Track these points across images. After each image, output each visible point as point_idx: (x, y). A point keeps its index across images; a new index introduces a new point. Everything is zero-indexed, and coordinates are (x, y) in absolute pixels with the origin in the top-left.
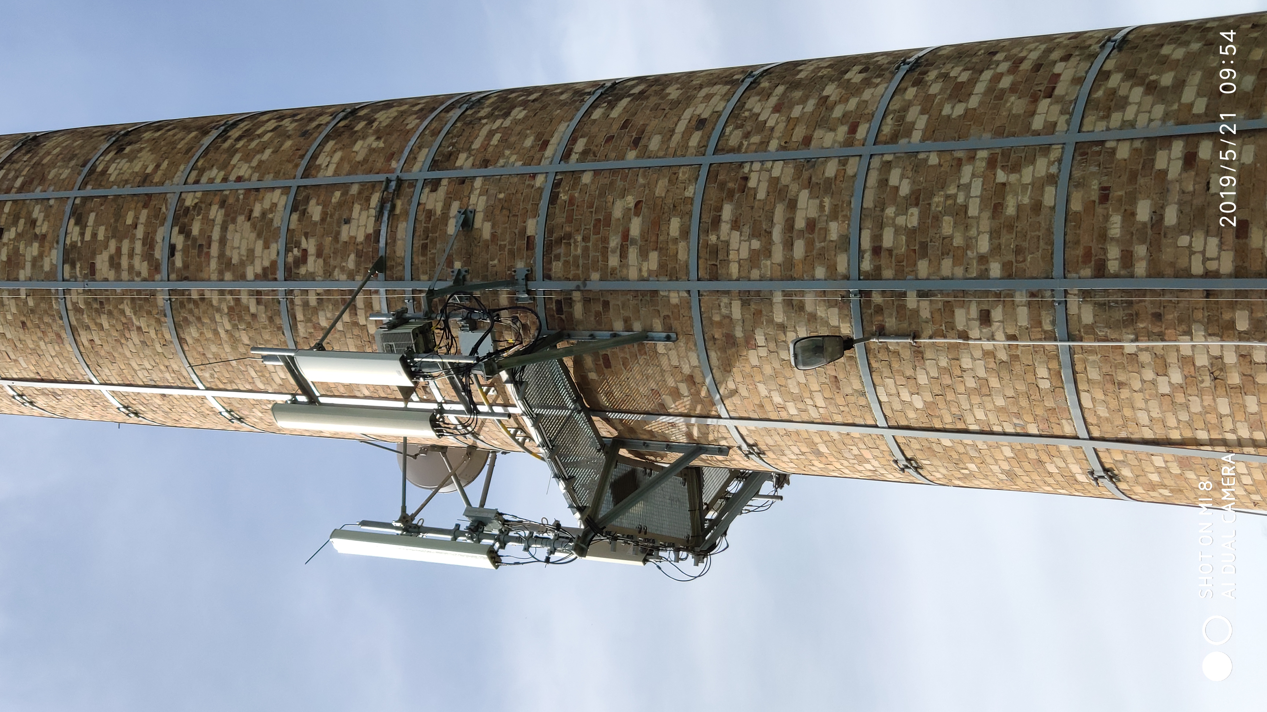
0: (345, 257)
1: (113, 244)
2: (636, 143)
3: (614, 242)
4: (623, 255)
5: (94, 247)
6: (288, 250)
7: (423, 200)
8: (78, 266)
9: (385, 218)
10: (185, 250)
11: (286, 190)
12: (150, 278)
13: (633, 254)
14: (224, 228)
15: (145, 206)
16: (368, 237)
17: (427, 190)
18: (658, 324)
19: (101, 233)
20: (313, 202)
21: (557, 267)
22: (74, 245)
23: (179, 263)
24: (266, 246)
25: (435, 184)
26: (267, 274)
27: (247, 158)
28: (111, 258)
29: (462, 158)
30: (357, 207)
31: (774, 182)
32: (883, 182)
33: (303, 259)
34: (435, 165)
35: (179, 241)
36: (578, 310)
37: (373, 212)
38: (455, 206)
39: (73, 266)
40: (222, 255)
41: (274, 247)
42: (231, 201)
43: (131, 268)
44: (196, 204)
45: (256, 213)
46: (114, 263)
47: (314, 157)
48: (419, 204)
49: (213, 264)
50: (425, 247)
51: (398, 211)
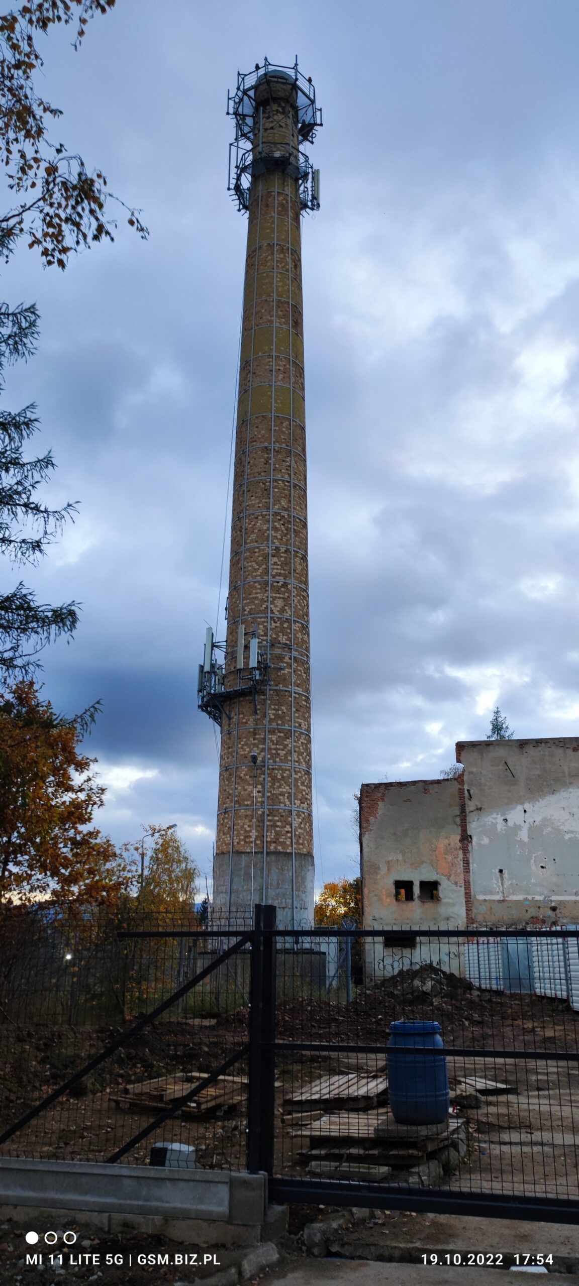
0: (275, 634)
1: (279, 563)
2: (297, 710)
3: (277, 707)
4: (274, 709)
5: (279, 557)
7: (287, 656)
9: (283, 645)
10: (278, 586)
11: (291, 616)
12: (271, 575)
13: (274, 712)
14: (283, 598)
15: (288, 572)
17: (289, 656)
18: (259, 717)
19: (283, 559)
20: (288, 623)
21: (272, 692)
22: (280, 550)
24: (278, 611)
25: (290, 659)
27: (299, 601)
29: (296, 665)
30: (286, 637)
31: (287, 745)
32: (286, 770)
33: (275, 622)
34: (295, 657)
35: (280, 584)
36: (263, 697)
37: (285, 642)
38: (285, 665)
40: (276, 597)
41: (277, 613)
42: (289, 599)
43: (274, 569)
44: (289, 588)
45: (286, 608)
46: (275, 564)
47: (298, 622)
48: (286, 654)
49: (274, 595)
51: (285, 649)
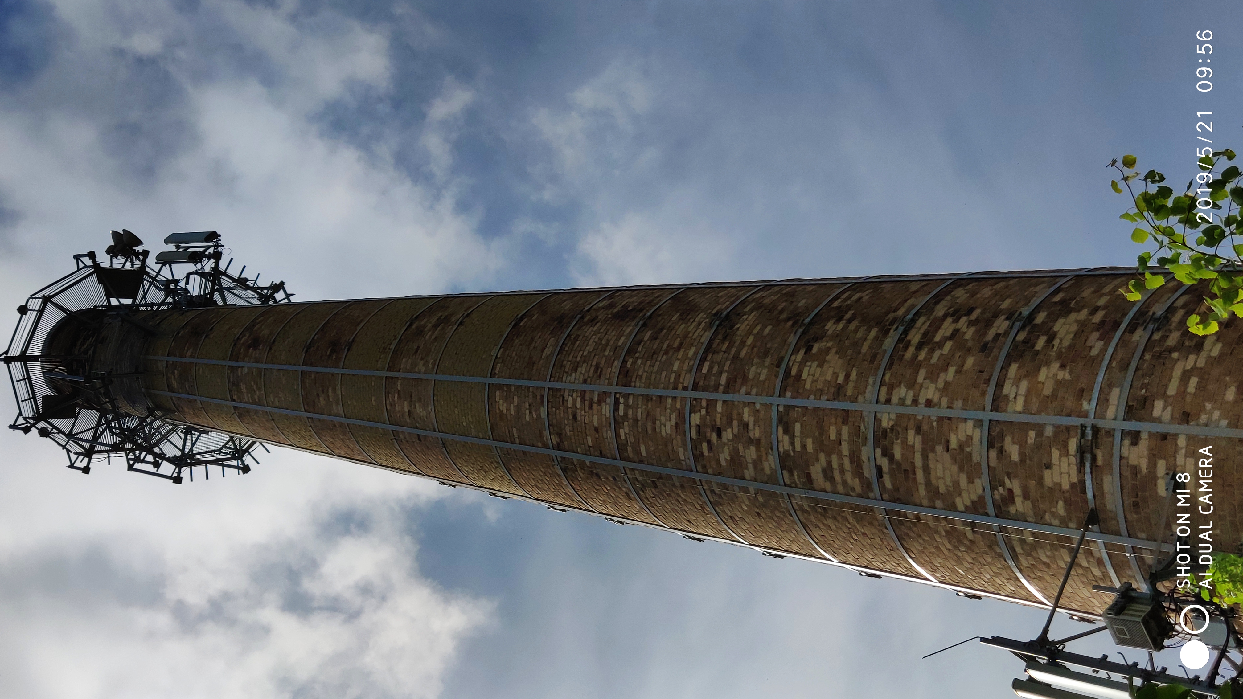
0: (1054, 503)
1: (822, 458)
5: (806, 458)
6: (993, 488)
7: (1125, 453)
8: (795, 474)
9: (1088, 469)
10: (892, 472)
11: (978, 423)
12: (865, 496)
15: (845, 422)
16: (1073, 485)
17: (1127, 442)
19: (810, 445)
20: (1008, 440)
22: (787, 454)
23: (888, 485)
24: (971, 481)
25: (1134, 437)
26: (977, 507)
28: (824, 471)
29: (1159, 404)
30: (1055, 453)
33: (1010, 497)
34: (1130, 413)
35: (884, 463)
37: (1073, 460)
38: (1161, 466)
39: (791, 473)
40: (928, 483)
41: (978, 482)
42: (925, 427)
43: (845, 483)
44: (892, 426)
45: (954, 444)
46: (828, 476)
47: (1000, 385)
48: (1121, 458)
49: (922, 490)
50: (1136, 505)
51: (1100, 462)
